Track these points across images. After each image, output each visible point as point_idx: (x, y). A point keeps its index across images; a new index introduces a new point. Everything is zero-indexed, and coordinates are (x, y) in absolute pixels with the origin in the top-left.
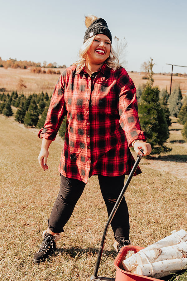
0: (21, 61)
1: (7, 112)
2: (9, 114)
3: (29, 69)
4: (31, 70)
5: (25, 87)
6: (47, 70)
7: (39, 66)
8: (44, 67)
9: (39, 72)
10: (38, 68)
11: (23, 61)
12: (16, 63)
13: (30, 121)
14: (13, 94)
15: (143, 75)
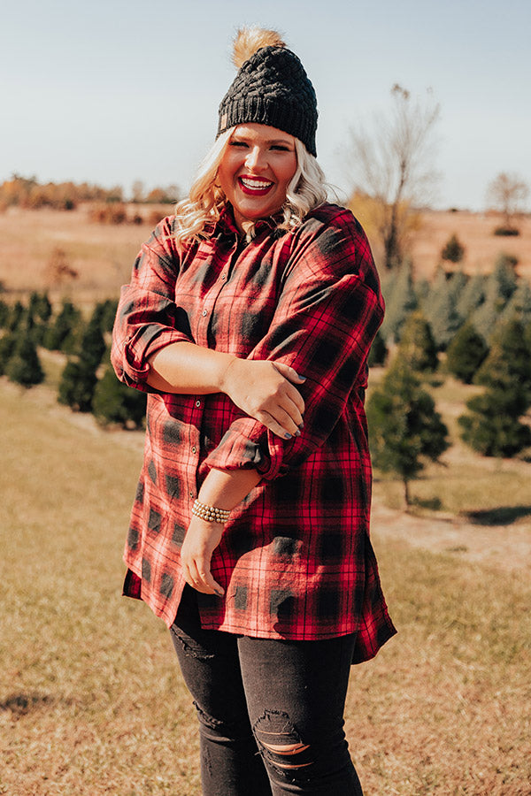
0: (51, 184)
1: (25, 369)
2: (32, 376)
3: (84, 208)
4: (91, 213)
5: (74, 274)
6: (145, 212)
7: (114, 198)
8: (136, 202)
9: (120, 218)
10: (116, 207)
11: (61, 185)
12: (36, 192)
13: (117, 406)
14: (35, 300)
15: (498, 222)
